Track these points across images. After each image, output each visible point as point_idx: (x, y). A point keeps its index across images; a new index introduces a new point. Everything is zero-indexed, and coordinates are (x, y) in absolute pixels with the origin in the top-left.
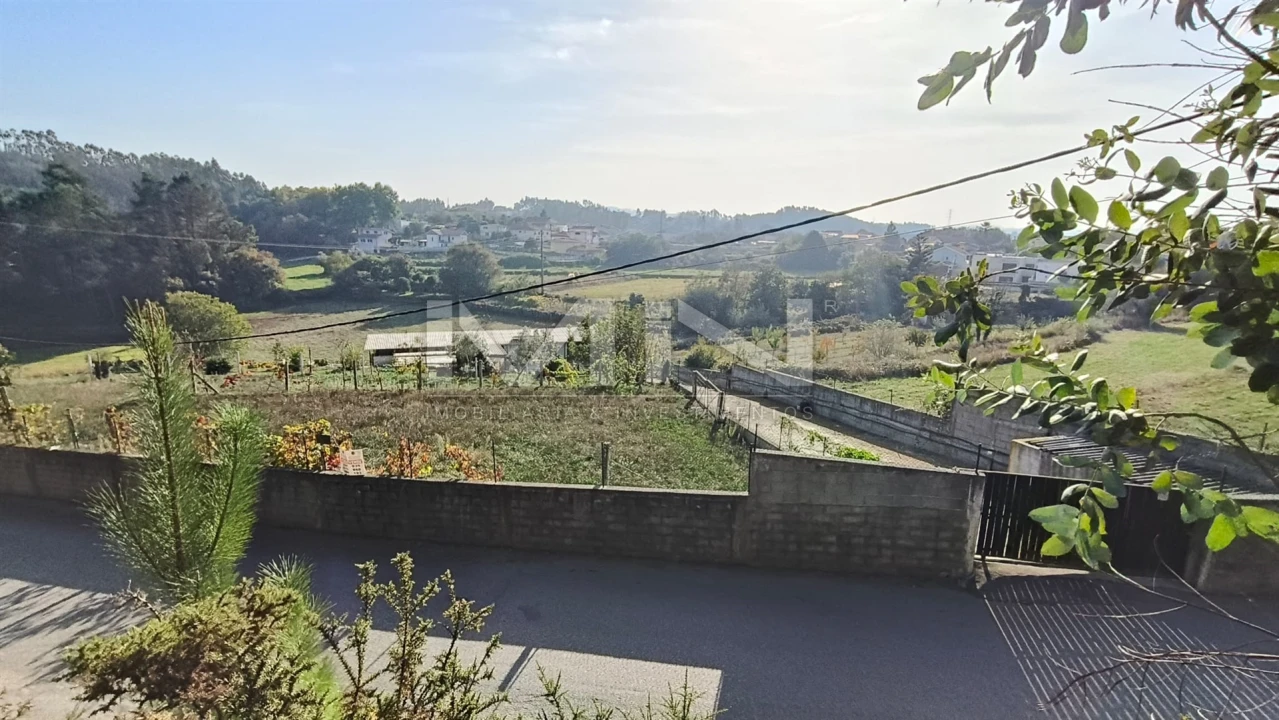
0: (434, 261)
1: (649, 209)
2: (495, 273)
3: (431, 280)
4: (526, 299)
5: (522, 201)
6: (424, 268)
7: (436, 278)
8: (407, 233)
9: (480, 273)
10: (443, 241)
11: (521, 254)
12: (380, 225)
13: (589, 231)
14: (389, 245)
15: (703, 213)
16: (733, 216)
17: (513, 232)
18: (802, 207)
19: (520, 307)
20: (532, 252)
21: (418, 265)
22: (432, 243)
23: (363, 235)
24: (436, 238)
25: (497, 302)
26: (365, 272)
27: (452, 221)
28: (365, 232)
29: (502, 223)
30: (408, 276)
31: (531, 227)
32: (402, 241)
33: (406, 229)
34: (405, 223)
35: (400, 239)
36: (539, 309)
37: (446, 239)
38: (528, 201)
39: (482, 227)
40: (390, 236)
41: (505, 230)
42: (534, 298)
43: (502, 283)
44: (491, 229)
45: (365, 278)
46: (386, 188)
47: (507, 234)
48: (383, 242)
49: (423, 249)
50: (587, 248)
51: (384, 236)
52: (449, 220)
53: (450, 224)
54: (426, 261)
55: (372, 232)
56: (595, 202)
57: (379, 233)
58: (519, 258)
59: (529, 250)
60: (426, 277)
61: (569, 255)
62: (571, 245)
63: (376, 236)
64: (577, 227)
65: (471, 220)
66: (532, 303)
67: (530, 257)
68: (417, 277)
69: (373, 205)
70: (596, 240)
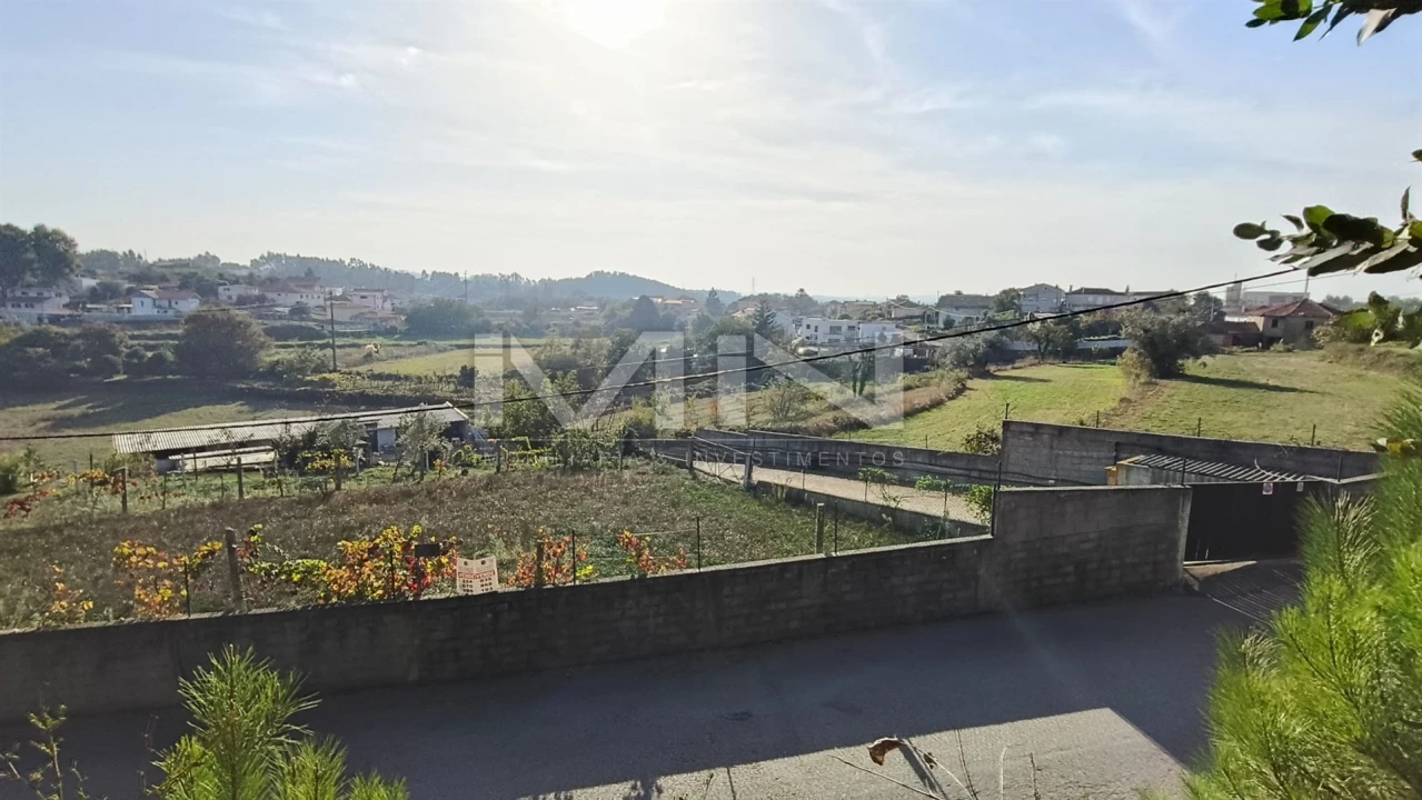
0: (149, 333)
1: (438, 271)
2: (262, 346)
3: (159, 359)
4: (316, 378)
5: (262, 257)
6: (143, 342)
7: (170, 356)
8: (95, 295)
9: (240, 347)
10: (159, 307)
11: (285, 322)
12: (46, 284)
13: (378, 294)
14: (67, 312)
15: (503, 276)
16: (537, 281)
17: (270, 295)
18: (612, 272)
19: (308, 388)
20: (302, 319)
21: (133, 337)
22: (141, 308)
23: (14, 299)
24: (148, 302)
25: (271, 384)
26: (40, 350)
27: (167, 280)
28: (18, 294)
29: (250, 284)
30: (117, 353)
31: (296, 289)
32: (89, 306)
33: (93, 290)
34: (88, 283)
35: (84, 303)
36: (338, 388)
37: (166, 303)
38: (271, 257)
39: (221, 289)
40: (66, 300)
41: (256, 292)
42: (327, 375)
43: (276, 358)
44: (236, 291)
45: (42, 358)
46: (55, 232)
47: (261, 299)
48: (55, 305)
49: (126, 316)
50: (380, 315)
51: (58, 299)
52: (163, 278)
53: (166, 284)
54: (136, 333)
55: (32, 294)
56: (367, 261)
57: (46, 294)
58: (283, 328)
59: (296, 317)
60: (150, 354)
61: (352, 323)
62: (356, 312)
63: (40, 299)
64: (362, 290)
65: (201, 279)
66: (325, 382)
67: (301, 327)
68: (134, 354)
69: (31, 256)
70: (388, 305)
